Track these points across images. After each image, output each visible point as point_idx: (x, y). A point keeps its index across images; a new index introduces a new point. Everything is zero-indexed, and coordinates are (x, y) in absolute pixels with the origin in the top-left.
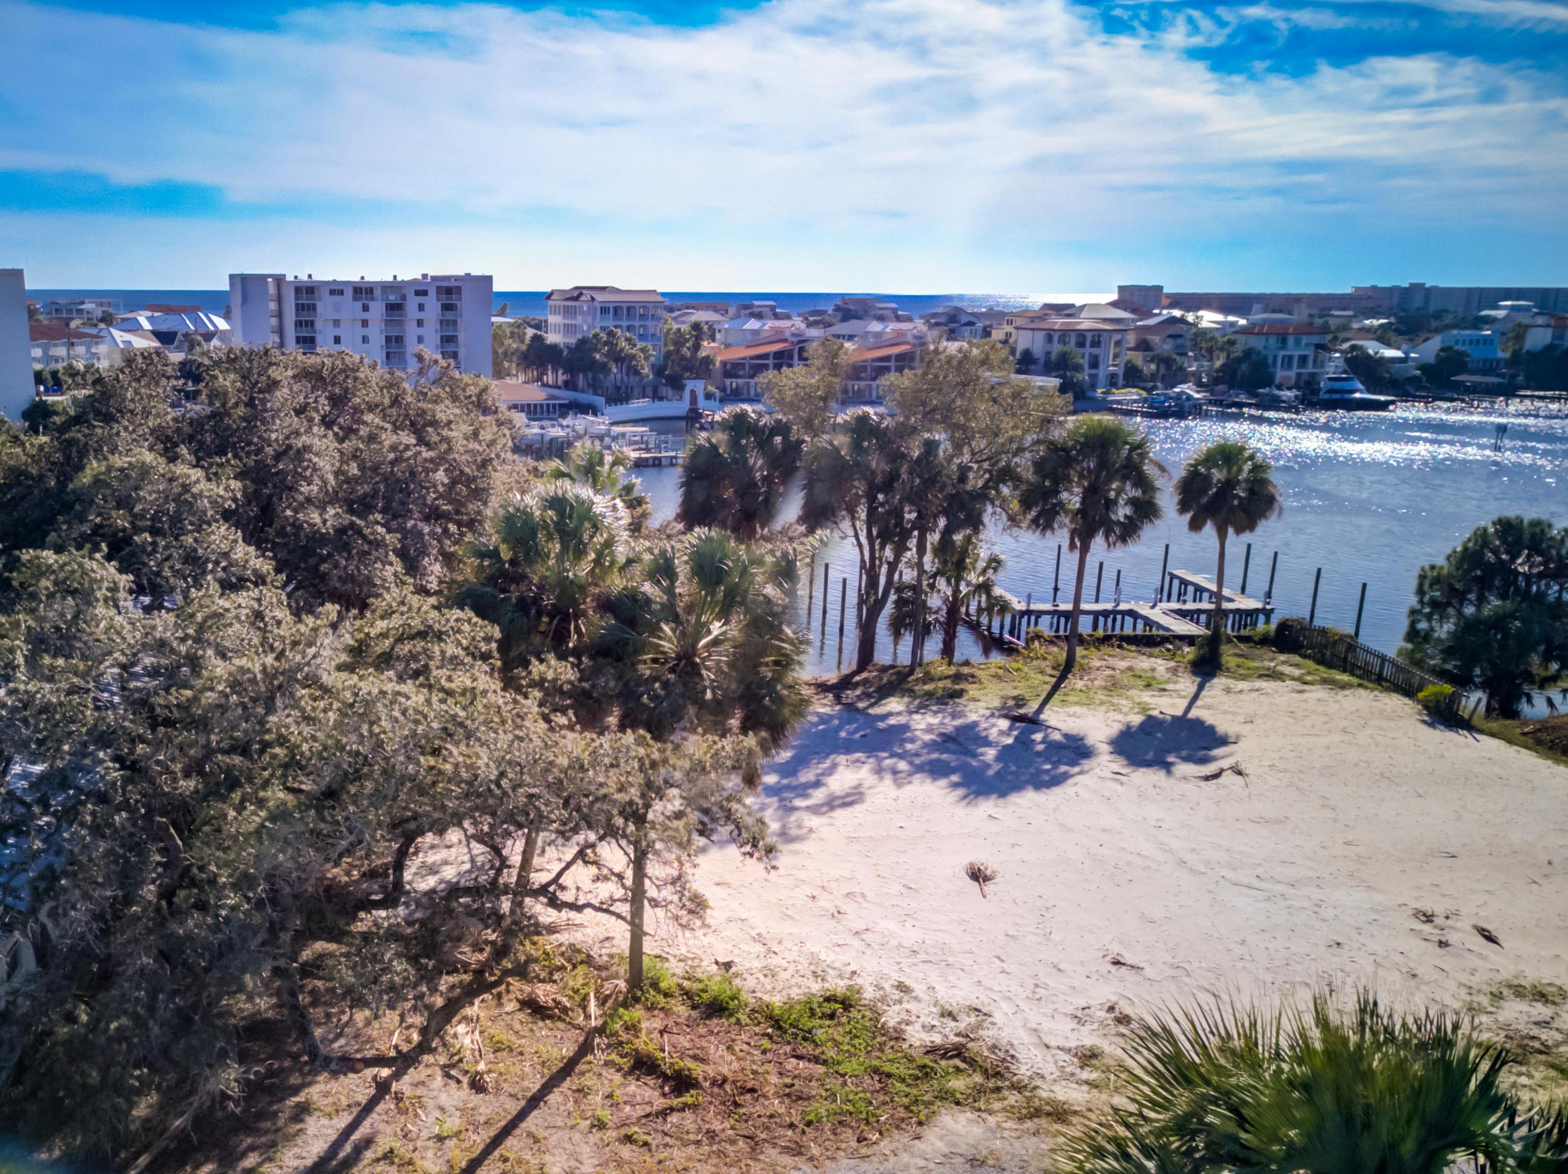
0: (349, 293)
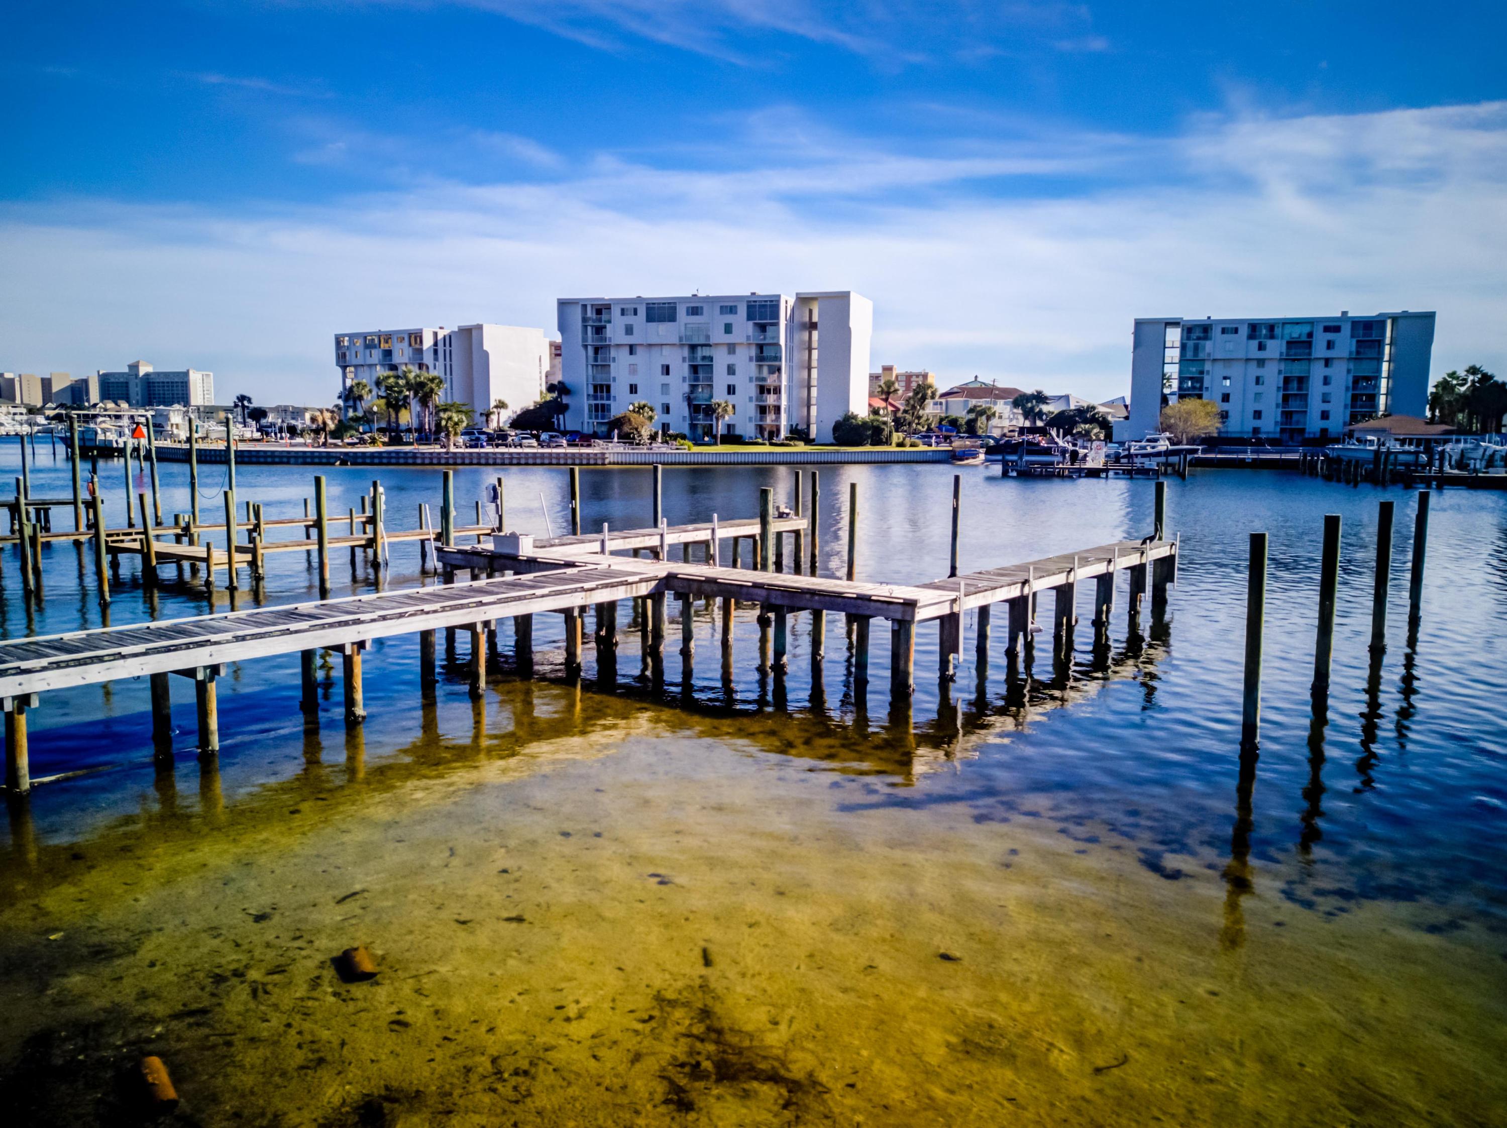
0: (1244, 331)
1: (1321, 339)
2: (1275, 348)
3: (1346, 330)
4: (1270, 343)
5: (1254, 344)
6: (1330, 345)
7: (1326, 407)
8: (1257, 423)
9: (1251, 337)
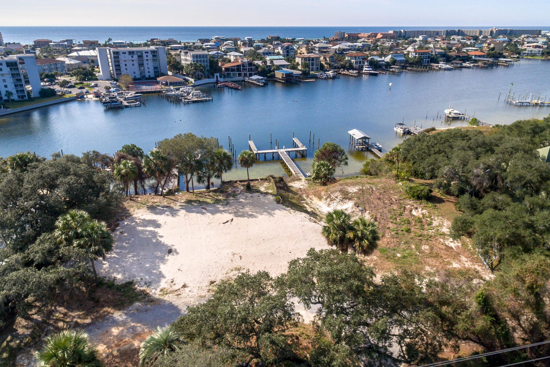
0: (127, 53)
1: (145, 55)
2: (135, 57)
3: (150, 53)
4: (134, 56)
5: (131, 56)
6: (147, 56)
7: (149, 70)
8: (135, 75)
9: (129, 55)
